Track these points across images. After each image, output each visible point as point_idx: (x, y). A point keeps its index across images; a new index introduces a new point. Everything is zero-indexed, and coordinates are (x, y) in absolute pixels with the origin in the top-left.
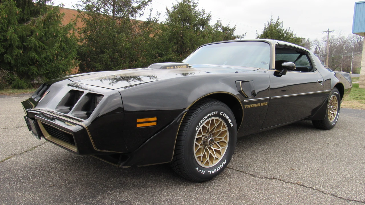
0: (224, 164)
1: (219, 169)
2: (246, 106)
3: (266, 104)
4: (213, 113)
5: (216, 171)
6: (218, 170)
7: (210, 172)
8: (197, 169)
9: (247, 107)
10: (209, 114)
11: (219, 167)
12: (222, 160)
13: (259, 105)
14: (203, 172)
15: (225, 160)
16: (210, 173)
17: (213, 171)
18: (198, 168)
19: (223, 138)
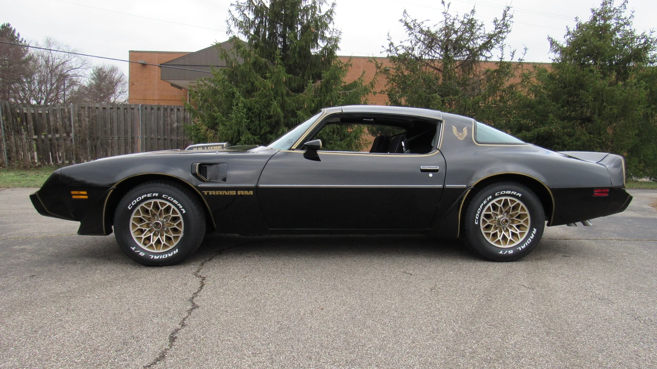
0: (174, 253)
1: (167, 257)
2: (206, 193)
3: (251, 193)
4: (152, 195)
5: (161, 258)
6: (163, 257)
7: (153, 256)
8: (133, 249)
9: (208, 193)
10: (146, 195)
11: (167, 255)
12: (174, 249)
13: (234, 193)
14: (142, 254)
15: (177, 250)
16: (152, 258)
17: (157, 256)
18: (135, 248)
19: (175, 224)
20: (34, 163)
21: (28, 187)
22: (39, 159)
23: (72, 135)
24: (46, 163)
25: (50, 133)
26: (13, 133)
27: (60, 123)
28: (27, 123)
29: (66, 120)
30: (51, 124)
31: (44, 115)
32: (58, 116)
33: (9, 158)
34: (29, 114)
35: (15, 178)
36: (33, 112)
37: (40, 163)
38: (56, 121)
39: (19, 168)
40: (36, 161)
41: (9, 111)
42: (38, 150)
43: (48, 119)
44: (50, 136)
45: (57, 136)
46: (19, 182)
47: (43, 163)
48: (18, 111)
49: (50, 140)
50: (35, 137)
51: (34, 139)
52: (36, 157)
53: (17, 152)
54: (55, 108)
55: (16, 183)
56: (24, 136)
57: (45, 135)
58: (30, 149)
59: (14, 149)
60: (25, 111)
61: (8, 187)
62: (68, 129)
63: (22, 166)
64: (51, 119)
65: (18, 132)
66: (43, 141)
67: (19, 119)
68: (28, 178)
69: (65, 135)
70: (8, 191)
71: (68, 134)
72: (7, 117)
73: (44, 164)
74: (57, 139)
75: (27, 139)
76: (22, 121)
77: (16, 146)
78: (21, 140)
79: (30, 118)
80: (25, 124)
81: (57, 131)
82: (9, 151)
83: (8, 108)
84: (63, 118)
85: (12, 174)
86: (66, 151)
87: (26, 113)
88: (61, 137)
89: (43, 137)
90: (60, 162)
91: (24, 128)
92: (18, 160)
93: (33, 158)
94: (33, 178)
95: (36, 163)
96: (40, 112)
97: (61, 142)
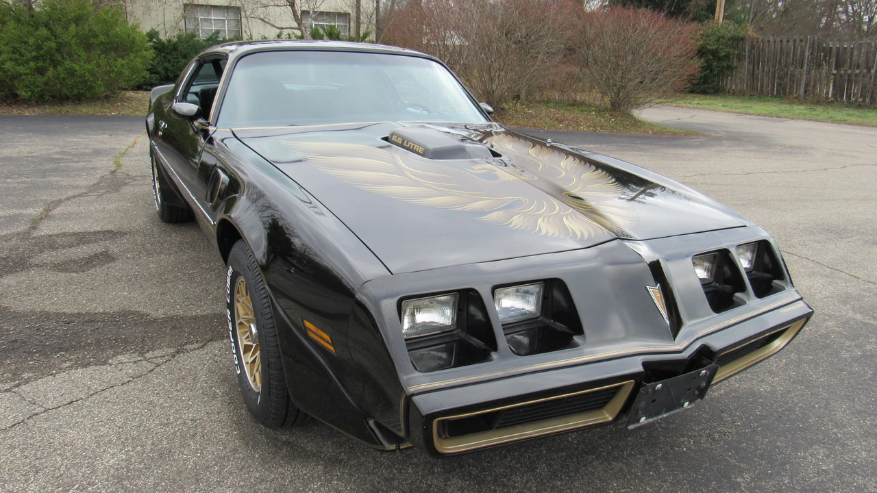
20: (827, 98)
21: (810, 120)
22: (833, 95)
23: (873, 71)
24: (839, 99)
25: (850, 69)
26: (815, 67)
27: (863, 58)
28: (830, 58)
29: (870, 55)
30: (854, 59)
31: (849, 50)
32: (862, 51)
33: (805, 92)
34: (834, 48)
35: (804, 111)
36: (838, 46)
37: (832, 99)
38: (859, 57)
39: (812, 103)
40: (830, 96)
41: (816, 45)
42: (834, 85)
43: (852, 54)
44: (849, 72)
45: (857, 71)
46: (805, 115)
47: (836, 99)
48: (824, 45)
49: (849, 76)
50: (835, 72)
51: (833, 74)
52: (830, 93)
53: (814, 86)
54: (862, 42)
55: (802, 116)
56: (824, 71)
57: (845, 70)
58: (828, 84)
59: (812, 83)
60: (831, 46)
61: (793, 119)
62: (870, 64)
63: (815, 100)
64: (855, 53)
65: (820, 66)
66: (841, 76)
67: (822, 54)
68: (814, 113)
69: (865, 71)
70: (792, 121)
71: (869, 71)
72: (813, 51)
73: (837, 101)
74: (857, 75)
75: (826, 74)
76: (825, 56)
77: (815, 81)
78: (820, 74)
79: (834, 53)
80: (828, 58)
81: (858, 67)
82: (807, 85)
83: (816, 42)
84: (867, 53)
85: (803, 107)
86: (864, 88)
87: (831, 48)
88: (860, 73)
89: (842, 72)
90: (854, 99)
91: (826, 62)
92: (813, 94)
93: (827, 93)
94: (818, 113)
95: (829, 99)
96: (845, 46)
97: (860, 78)
